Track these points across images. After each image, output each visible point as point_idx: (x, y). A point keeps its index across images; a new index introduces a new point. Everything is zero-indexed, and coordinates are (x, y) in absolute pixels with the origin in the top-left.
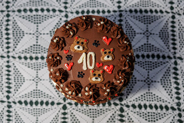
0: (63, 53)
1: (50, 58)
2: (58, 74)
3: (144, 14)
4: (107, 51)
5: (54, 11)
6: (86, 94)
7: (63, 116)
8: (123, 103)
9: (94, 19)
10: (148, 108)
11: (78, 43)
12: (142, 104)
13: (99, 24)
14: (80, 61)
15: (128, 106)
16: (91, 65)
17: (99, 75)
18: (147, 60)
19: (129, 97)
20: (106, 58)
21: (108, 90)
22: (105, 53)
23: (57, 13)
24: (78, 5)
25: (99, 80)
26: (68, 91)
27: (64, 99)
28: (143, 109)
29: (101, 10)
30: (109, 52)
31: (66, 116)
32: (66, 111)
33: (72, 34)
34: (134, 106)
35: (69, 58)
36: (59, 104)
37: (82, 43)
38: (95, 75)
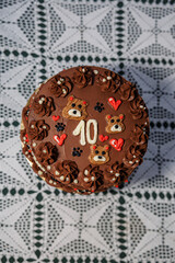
0: (51, 121)
1: (33, 126)
2: (45, 151)
3: (154, 65)
4: (115, 118)
5: (25, 54)
6: (86, 180)
7: (36, 210)
8: (123, 190)
9: (96, 72)
10: (158, 198)
11: (74, 105)
12: (150, 192)
13: (104, 80)
14: (76, 133)
15: (130, 195)
16: (92, 139)
17: (104, 153)
18: (158, 130)
19: (132, 182)
20: (113, 129)
21: (117, 175)
22: (113, 121)
23: (30, 58)
24: (60, 48)
25: (104, 159)
26: (59, 176)
27: (39, 186)
28: (151, 198)
29: (94, 57)
30: (118, 121)
31: (42, 210)
32: (42, 203)
33: (65, 92)
34: (139, 195)
35: (60, 127)
36: (30, 192)
37: (80, 106)
38: (97, 152)
